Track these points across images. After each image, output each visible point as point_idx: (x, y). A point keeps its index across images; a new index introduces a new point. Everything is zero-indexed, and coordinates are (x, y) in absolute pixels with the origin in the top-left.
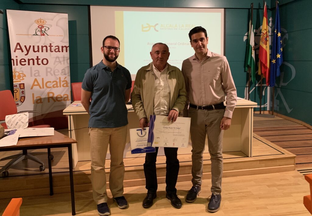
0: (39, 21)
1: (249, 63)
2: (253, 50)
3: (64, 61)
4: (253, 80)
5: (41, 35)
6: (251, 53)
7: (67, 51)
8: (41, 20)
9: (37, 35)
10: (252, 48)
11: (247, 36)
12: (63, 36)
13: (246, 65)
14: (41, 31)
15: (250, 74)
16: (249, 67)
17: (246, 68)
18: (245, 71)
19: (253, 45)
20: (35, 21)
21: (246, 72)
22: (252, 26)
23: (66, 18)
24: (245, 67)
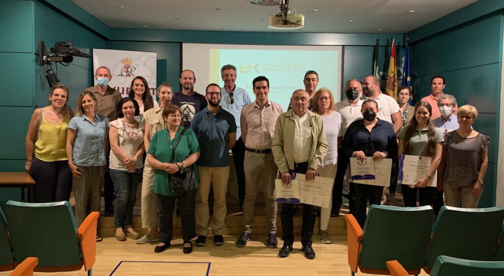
0: (125, 60)
5: (127, 76)
8: (127, 59)
9: (122, 75)
12: (151, 76)
14: (127, 71)
20: (121, 61)
22: (378, 67)
23: (154, 58)
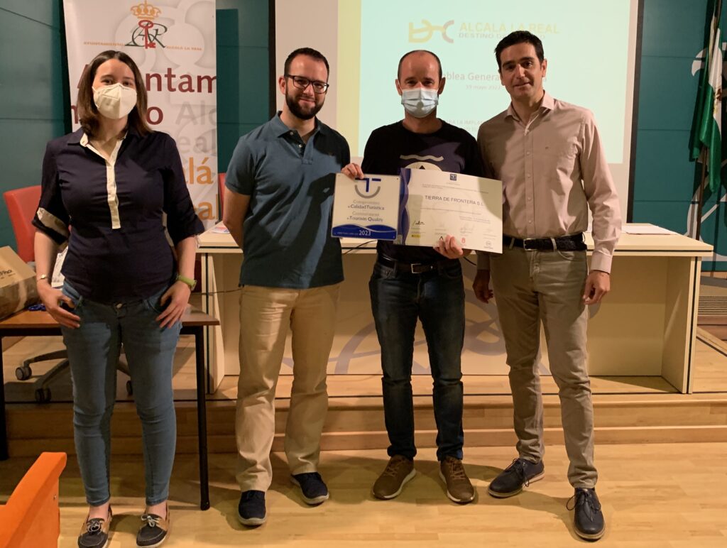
0: (142, 8)
1: (703, 137)
2: (716, 101)
3: (203, 114)
4: (711, 184)
5: (147, 46)
6: (712, 109)
7: (210, 91)
9: (136, 45)
10: (713, 93)
11: (703, 59)
12: (203, 49)
13: (694, 141)
14: (147, 35)
15: (706, 167)
16: (703, 147)
17: (696, 151)
18: (691, 159)
19: (717, 86)
20: (132, 9)
21: (694, 163)
22: (719, 31)
23: (211, 3)
24: (691, 147)
